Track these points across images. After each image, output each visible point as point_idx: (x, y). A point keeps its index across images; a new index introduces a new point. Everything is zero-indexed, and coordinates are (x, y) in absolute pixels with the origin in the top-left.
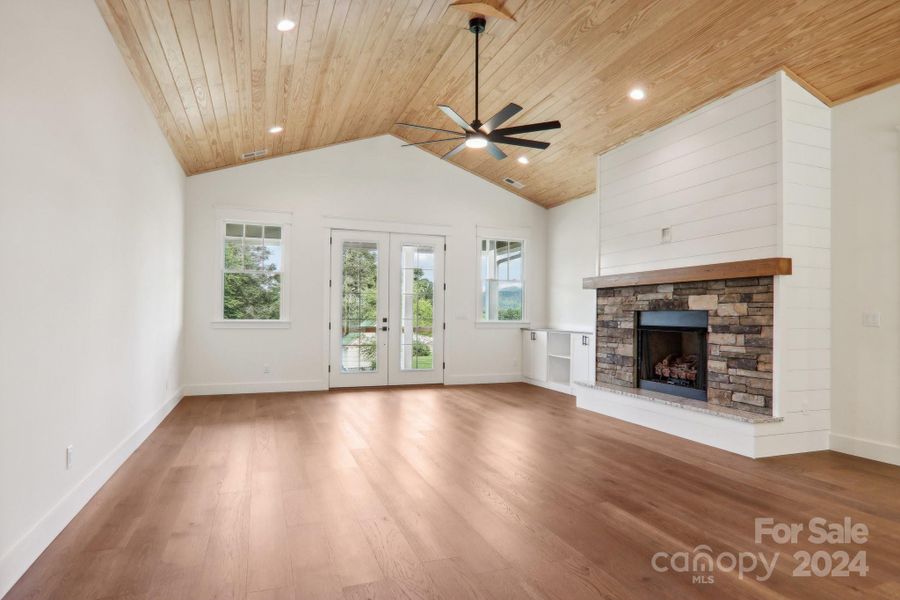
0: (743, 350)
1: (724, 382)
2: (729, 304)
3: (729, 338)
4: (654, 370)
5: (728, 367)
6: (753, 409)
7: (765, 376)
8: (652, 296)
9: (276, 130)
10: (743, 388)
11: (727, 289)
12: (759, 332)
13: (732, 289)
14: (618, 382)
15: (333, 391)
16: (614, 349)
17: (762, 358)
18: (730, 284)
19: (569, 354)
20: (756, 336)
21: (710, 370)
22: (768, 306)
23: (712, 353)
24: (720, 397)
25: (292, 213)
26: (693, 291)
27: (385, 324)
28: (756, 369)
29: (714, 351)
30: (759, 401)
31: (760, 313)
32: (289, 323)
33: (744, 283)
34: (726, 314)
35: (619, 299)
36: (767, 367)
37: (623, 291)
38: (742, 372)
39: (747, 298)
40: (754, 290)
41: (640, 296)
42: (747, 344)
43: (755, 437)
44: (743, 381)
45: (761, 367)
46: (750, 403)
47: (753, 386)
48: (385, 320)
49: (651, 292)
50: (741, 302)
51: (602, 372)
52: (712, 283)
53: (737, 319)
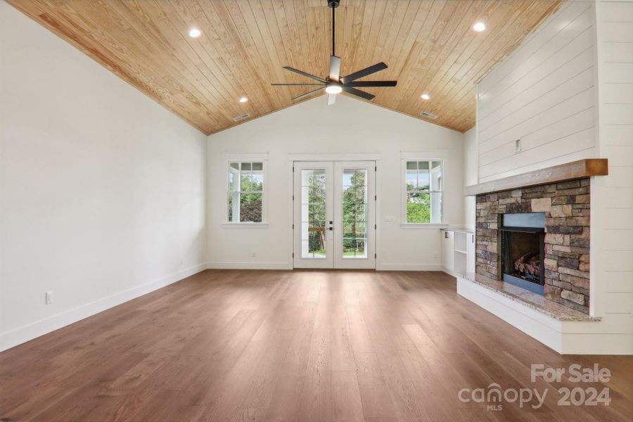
0: (568, 250)
1: (555, 279)
2: (558, 206)
3: (559, 238)
4: (514, 266)
5: (558, 266)
6: (576, 307)
7: (584, 275)
8: (509, 201)
9: (244, 100)
10: (569, 287)
11: (557, 192)
12: (581, 232)
13: (560, 192)
14: (488, 274)
15: (296, 270)
16: (486, 246)
17: (582, 259)
18: (560, 186)
19: (466, 250)
20: (578, 236)
21: (546, 267)
22: (586, 207)
23: (548, 252)
24: (552, 293)
25: (268, 153)
26: (534, 194)
27: (331, 226)
28: (578, 269)
29: (549, 250)
30: (580, 300)
31: (581, 214)
32: (267, 225)
33: (569, 186)
34: (557, 215)
35: (488, 204)
36: (586, 267)
37: (491, 196)
38: (568, 271)
39: (571, 200)
40: (576, 192)
41: (501, 201)
42: (572, 244)
43: (562, 333)
44: (569, 279)
45: (582, 267)
46: (575, 301)
47: (576, 285)
48: (331, 223)
49: (508, 197)
50: (567, 204)
51: (479, 266)
52: (547, 187)
53: (564, 220)
